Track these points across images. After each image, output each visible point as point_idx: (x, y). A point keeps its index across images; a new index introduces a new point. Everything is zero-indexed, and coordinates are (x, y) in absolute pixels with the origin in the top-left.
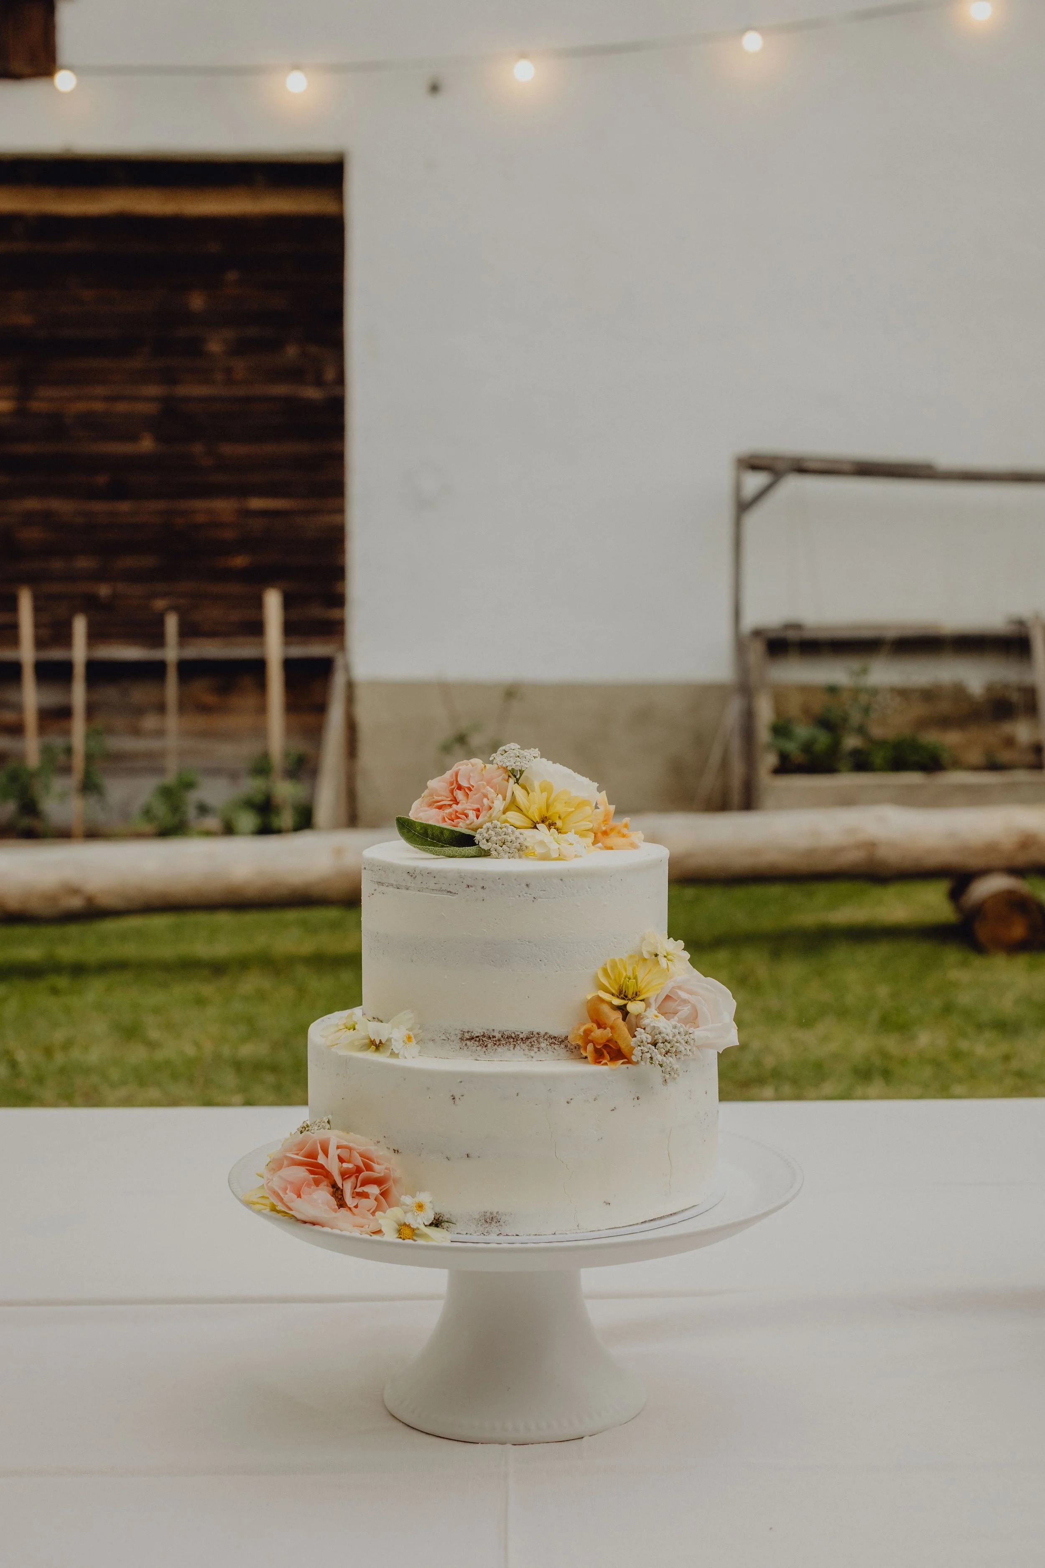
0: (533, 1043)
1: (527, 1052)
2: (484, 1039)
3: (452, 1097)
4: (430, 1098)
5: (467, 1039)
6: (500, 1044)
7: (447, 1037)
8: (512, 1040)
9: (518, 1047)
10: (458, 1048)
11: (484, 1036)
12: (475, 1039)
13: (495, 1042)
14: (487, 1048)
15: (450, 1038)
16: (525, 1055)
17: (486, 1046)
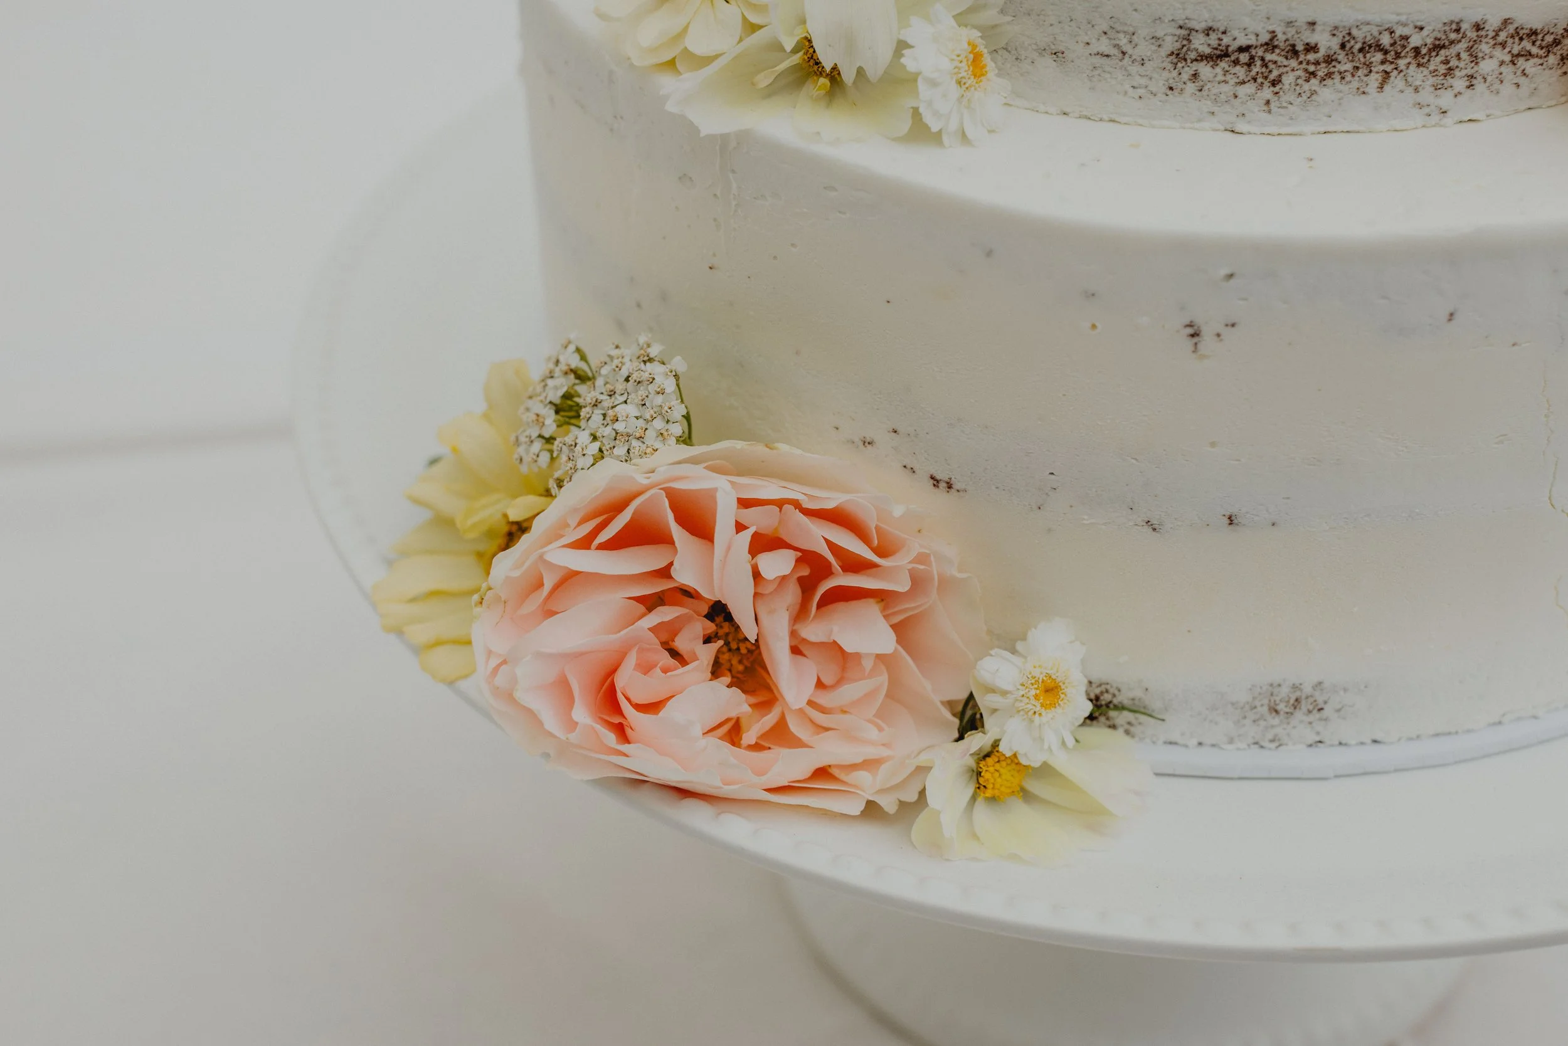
0: (1453, 63)
1: (1426, 95)
2: (1269, 57)
3: (1190, 331)
4: (1094, 326)
5: (1202, 58)
6: (1329, 75)
7: (1116, 46)
8: (1379, 56)
9: (1396, 81)
10: (1159, 85)
11: (1270, 46)
12: (1233, 58)
13: (1312, 68)
14: (1277, 89)
15: (1130, 51)
16: (1420, 106)
17: (1274, 83)
